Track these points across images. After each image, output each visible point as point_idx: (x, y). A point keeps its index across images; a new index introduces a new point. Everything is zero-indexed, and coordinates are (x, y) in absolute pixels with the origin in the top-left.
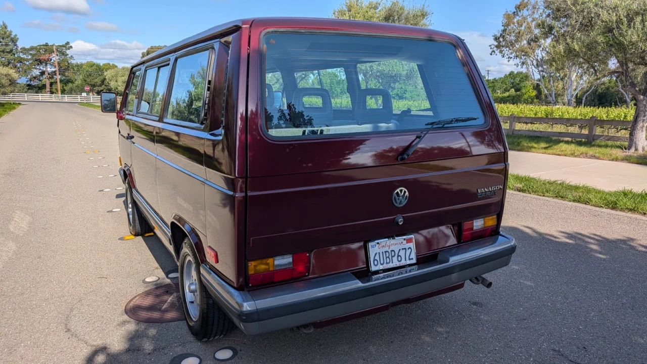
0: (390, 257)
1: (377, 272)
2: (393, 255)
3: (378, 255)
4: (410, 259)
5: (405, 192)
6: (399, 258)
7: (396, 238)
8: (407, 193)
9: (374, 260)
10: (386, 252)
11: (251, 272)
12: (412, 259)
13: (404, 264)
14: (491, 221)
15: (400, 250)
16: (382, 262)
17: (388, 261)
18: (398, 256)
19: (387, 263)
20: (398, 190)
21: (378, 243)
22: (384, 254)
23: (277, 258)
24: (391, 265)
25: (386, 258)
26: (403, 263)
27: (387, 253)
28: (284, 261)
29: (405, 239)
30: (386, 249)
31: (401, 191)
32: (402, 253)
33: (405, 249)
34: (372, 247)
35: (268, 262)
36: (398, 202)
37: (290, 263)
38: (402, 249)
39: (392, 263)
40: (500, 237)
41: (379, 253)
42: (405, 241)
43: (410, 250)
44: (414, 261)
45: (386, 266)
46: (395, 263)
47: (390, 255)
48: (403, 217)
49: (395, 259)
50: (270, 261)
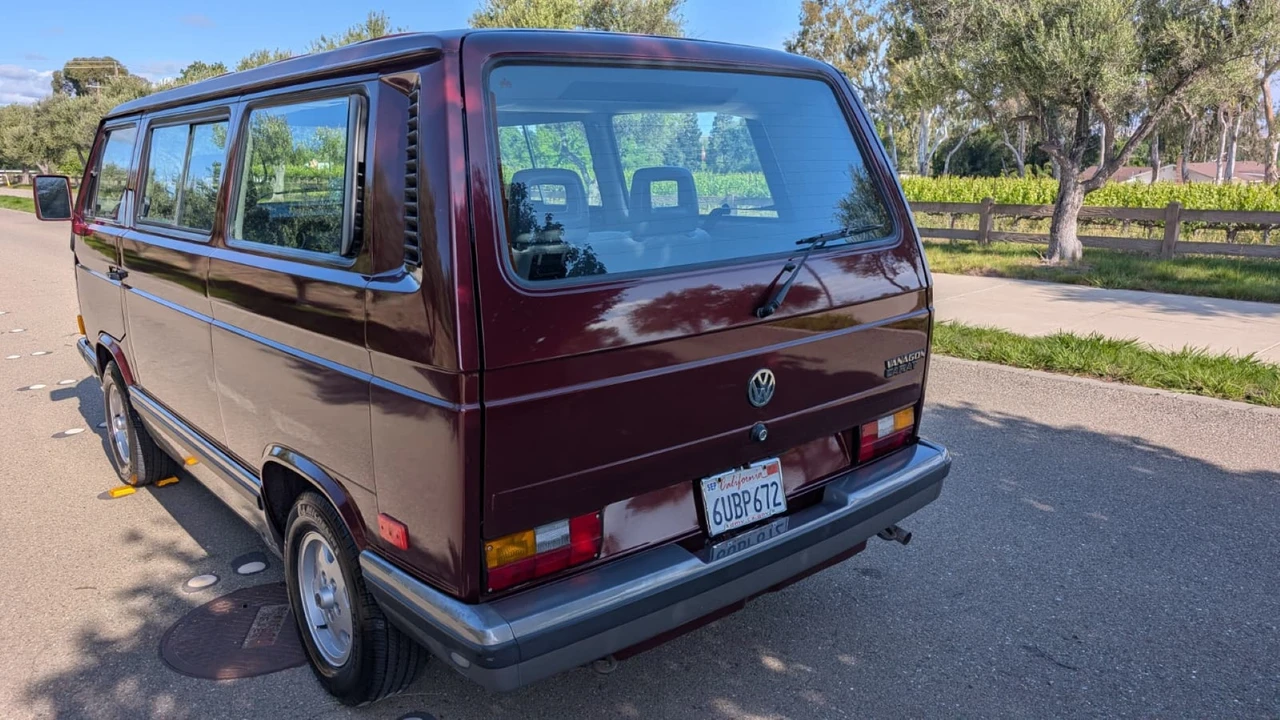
0: (742, 505)
1: (720, 537)
2: (747, 500)
3: (720, 504)
4: (775, 505)
5: (769, 376)
6: (758, 504)
7: (752, 465)
8: (773, 380)
9: (716, 513)
10: (733, 495)
11: (492, 564)
12: (780, 504)
13: (766, 516)
14: (904, 419)
15: (758, 488)
16: (729, 517)
17: (739, 514)
18: (756, 500)
19: (737, 517)
20: (758, 375)
21: (720, 480)
22: (731, 499)
23: (540, 530)
24: (745, 521)
25: (736, 506)
26: (766, 513)
27: (737, 498)
28: (552, 535)
29: (765, 467)
30: (734, 489)
31: (763, 375)
32: (762, 496)
33: (767, 486)
34: (711, 487)
35: (524, 539)
36: (759, 397)
37: (564, 538)
38: (763, 487)
39: (747, 514)
40: (919, 447)
41: (723, 499)
42: (766, 471)
43: (774, 486)
44: (783, 508)
45: (735, 524)
46: (752, 516)
47: (739, 500)
48: (766, 425)
49: (750, 506)
50: (527, 536)
